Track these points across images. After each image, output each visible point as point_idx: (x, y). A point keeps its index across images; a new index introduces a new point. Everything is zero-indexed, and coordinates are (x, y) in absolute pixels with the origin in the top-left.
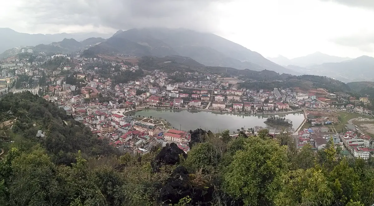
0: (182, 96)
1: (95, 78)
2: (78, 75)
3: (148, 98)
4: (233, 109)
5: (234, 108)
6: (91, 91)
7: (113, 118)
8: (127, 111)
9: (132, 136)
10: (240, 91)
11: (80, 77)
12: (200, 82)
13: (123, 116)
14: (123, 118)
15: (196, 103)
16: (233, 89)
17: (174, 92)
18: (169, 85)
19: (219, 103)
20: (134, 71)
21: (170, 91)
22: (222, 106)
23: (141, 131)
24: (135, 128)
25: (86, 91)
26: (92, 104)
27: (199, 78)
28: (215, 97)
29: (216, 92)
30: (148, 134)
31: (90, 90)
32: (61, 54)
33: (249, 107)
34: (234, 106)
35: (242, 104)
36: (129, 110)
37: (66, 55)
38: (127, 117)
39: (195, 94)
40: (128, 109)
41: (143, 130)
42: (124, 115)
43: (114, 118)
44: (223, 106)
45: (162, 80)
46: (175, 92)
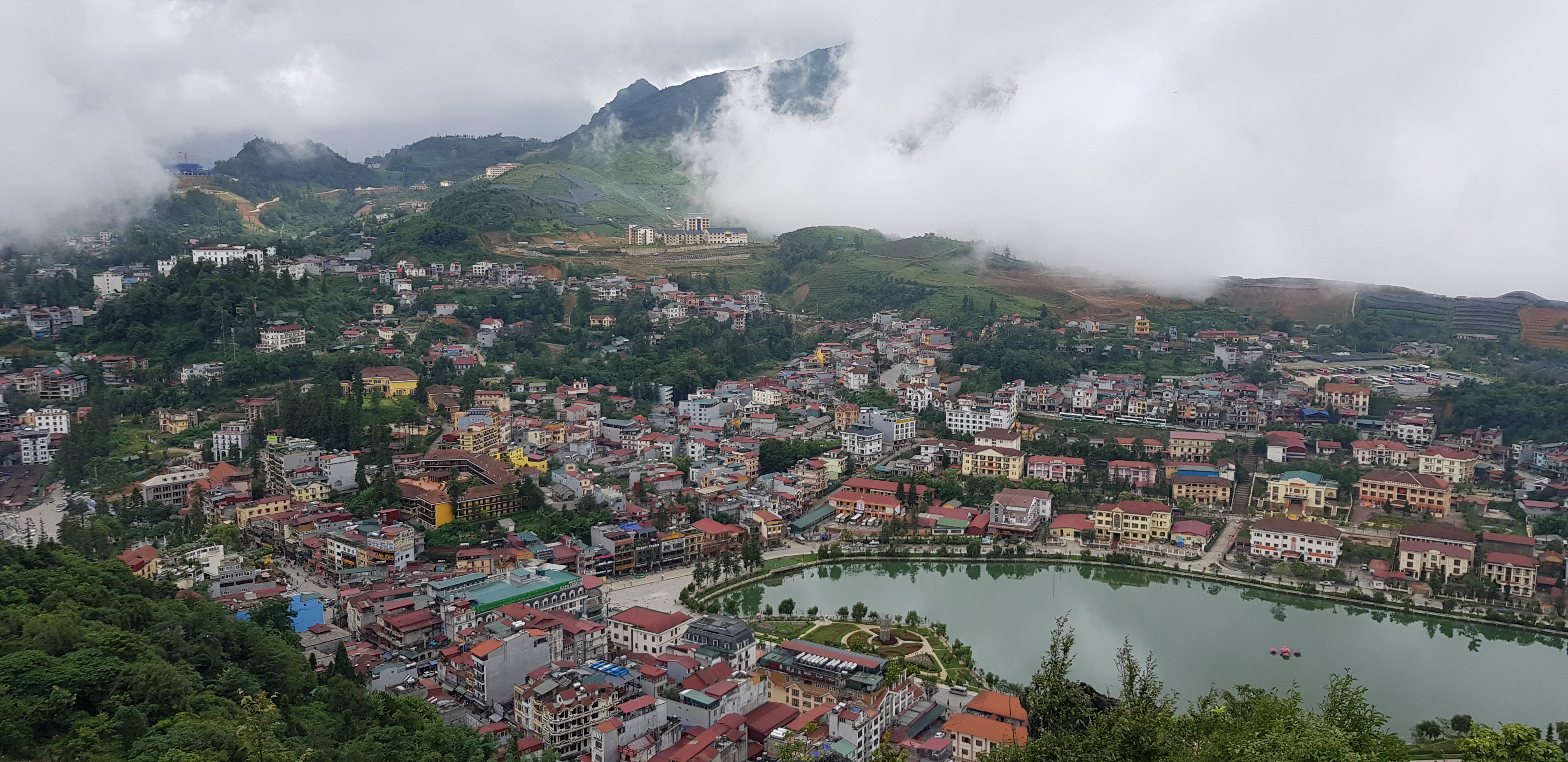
0: (1042, 470)
1: (485, 387)
2: (370, 380)
3: (834, 486)
4: (1393, 574)
5: (1403, 566)
6: (463, 476)
7: (620, 640)
8: (706, 583)
9: (745, 744)
10: (1458, 453)
11: (386, 388)
12: (1169, 379)
13: (680, 619)
14: (683, 628)
15: (1140, 522)
16: (1404, 430)
17: (989, 443)
18: (961, 402)
19: (1299, 527)
20: (739, 325)
21: (966, 440)
22: (1315, 547)
23: (801, 708)
25: (433, 479)
26: (478, 563)
27: (1159, 356)
28: (1271, 485)
29: (1275, 454)
31: (455, 473)
32: (230, 248)
33: (1522, 575)
34: (1403, 556)
35: (1470, 547)
36: (723, 577)
37: (271, 251)
38: (709, 621)
39: (1132, 457)
40: (711, 566)
41: (812, 700)
42: (686, 612)
43: (628, 633)
44: (1324, 548)
45: (917, 376)
46: (998, 444)
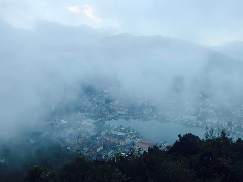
3: (117, 106)
5: (207, 121)
7: (83, 129)
8: (96, 121)
9: (103, 147)
14: (93, 128)
16: (207, 100)
17: (142, 100)
23: (112, 141)
24: (105, 138)
30: (119, 144)
33: (225, 123)
34: (207, 119)
35: (217, 118)
36: (99, 120)
38: (97, 127)
40: (97, 118)
41: (114, 140)
42: (93, 125)
44: (194, 118)
46: (144, 100)
